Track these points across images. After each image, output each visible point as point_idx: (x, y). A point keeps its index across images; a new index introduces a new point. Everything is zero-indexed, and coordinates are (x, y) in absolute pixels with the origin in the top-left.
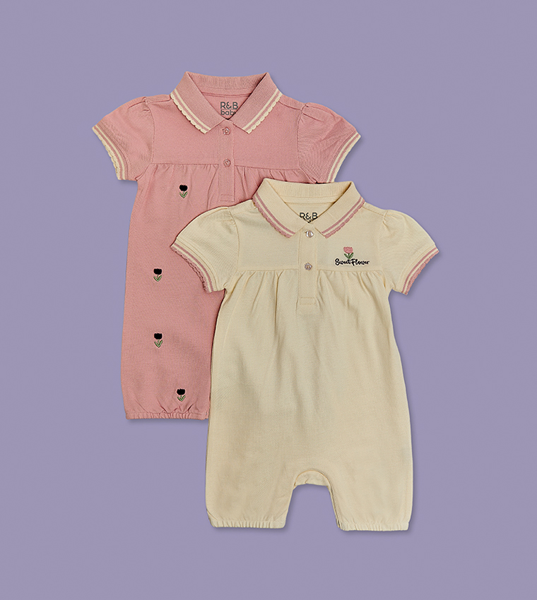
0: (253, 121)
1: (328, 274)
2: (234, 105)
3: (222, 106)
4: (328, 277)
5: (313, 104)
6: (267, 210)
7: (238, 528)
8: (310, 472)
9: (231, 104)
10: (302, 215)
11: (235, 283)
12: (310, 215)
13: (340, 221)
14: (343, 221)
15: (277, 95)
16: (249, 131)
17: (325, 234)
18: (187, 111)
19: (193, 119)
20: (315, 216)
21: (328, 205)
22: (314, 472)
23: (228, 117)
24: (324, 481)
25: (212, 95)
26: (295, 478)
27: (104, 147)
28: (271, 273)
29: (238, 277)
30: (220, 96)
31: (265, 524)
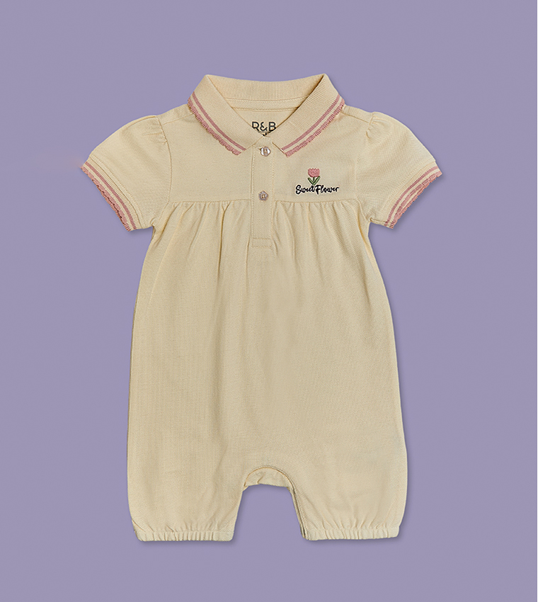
1: (287, 207)
4: (286, 211)
6: (209, 118)
7: (172, 541)
8: (264, 470)
10: (255, 125)
11: (166, 219)
12: (266, 125)
13: (307, 133)
14: (311, 133)
17: (285, 151)
20: (272, 128)
21: (289, 112)
22: (269, 471)
24: (284, 481)
26: (244, 478)
28: (214, 205)
29: (171, 210)
31: (207, 535)
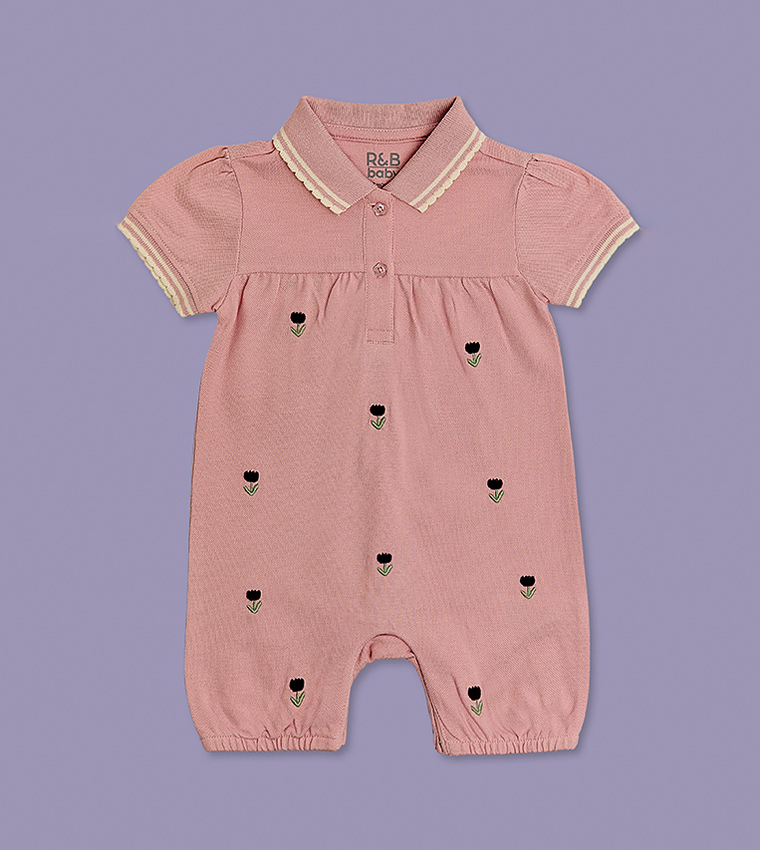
0: (430, 188)
2: (392, 159)
3: (369, 161)
5: (547, 157)
9: (386, 158)
15: (476, 140)
16: (423, 209)
18: (305, 172)
19: (318, 187)
23: (383, 180)
25: (351, 139)
27: (136, 252)
30: (366, 141)
